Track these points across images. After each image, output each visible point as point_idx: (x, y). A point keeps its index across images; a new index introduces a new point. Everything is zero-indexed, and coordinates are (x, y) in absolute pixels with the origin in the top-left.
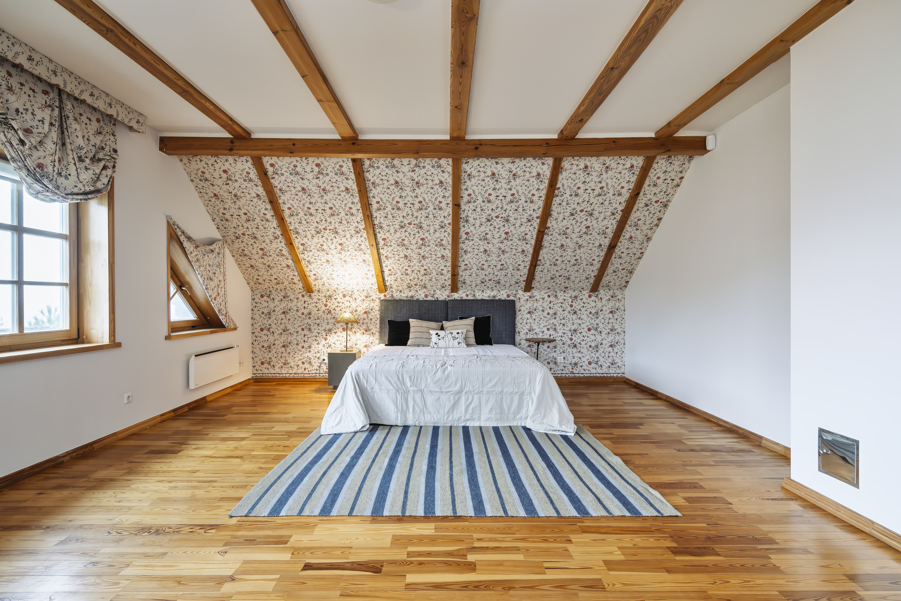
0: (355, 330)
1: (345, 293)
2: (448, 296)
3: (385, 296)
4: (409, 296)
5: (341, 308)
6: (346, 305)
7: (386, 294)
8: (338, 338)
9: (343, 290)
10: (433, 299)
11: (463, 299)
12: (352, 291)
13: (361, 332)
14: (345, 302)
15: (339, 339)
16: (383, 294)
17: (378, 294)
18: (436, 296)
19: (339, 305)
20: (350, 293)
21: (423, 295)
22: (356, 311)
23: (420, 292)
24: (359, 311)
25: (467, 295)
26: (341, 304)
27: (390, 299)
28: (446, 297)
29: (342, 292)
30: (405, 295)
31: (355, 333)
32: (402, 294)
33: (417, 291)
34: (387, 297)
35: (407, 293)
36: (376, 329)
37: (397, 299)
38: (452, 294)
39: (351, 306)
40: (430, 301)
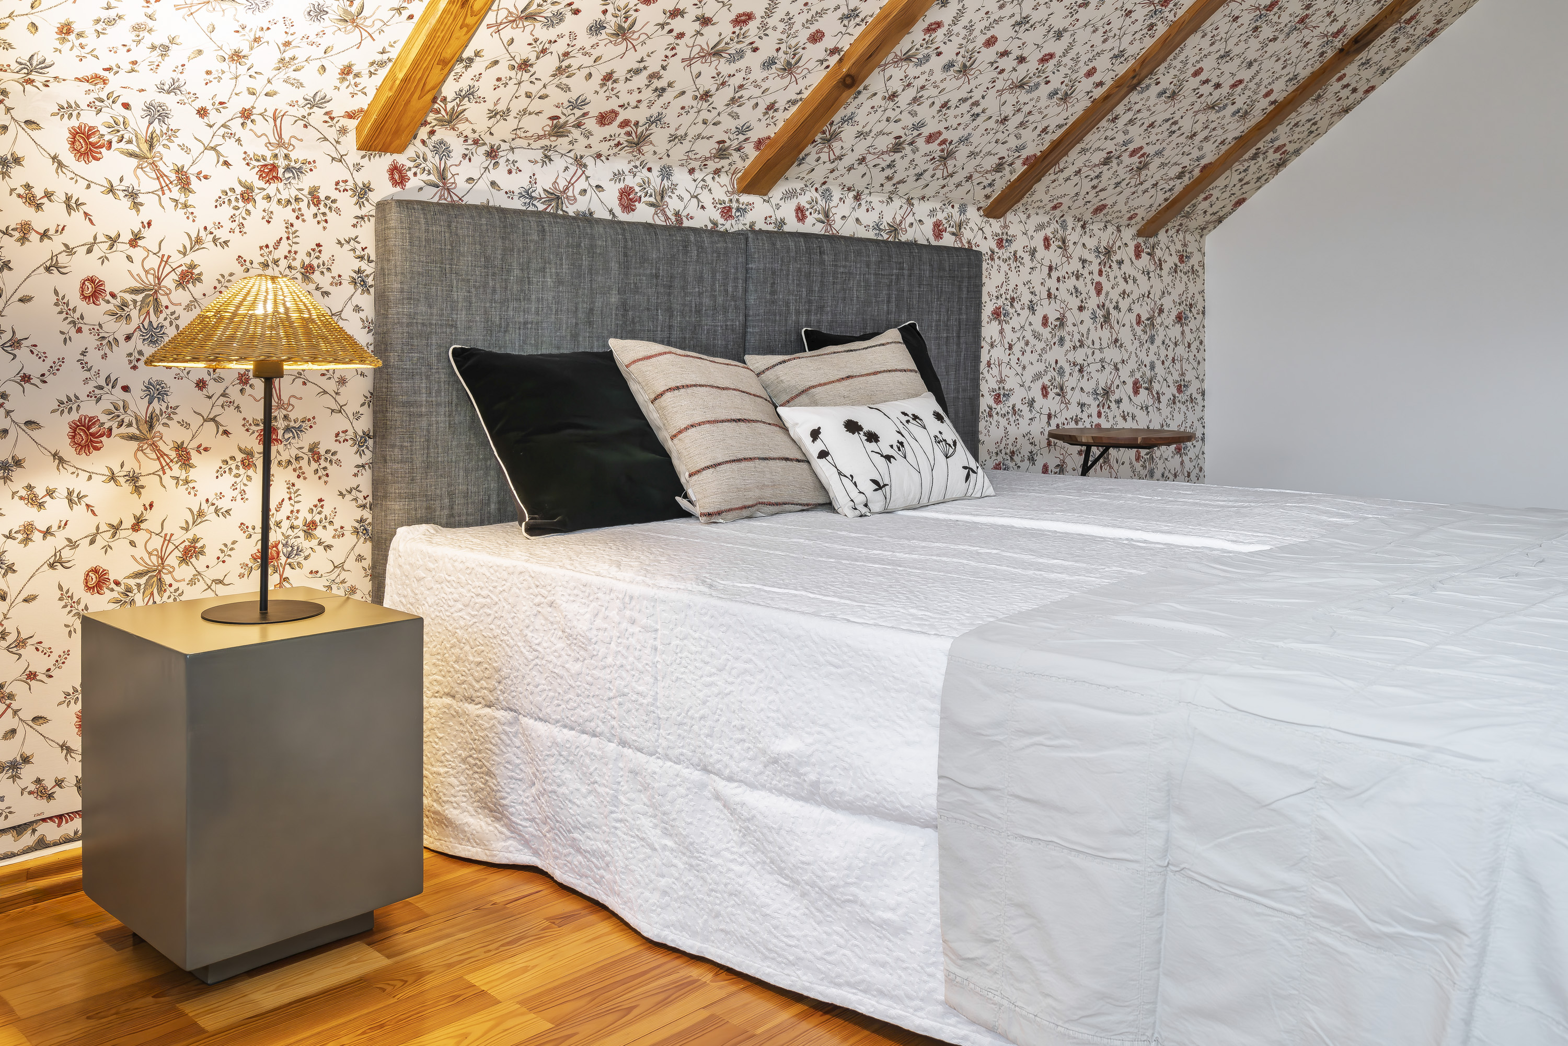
0: (182, 436)
1: (89, 118)
2: (727, 213)
3: (398, 175)
4: (539, 191)
5: (55, 245)
6: (104, 228)
7: (402, 159)
8: (29, 514)
9: (79, 94)
10: (659, 221)
11: (786, 229)
12: (157, 113)
13: (229, 448)
14: (95, 200)
15: (41, 520)
16: (387, 160)
17: (354, 156)
18: (673, 204)
19: (40, 221)
20: (138, 123)
21: (611, 196)
22: (188, 277)
23: (599, 172)
24: (209, 280)
25: (801, 213)
26: (53, 215)
27: (430, 195)
28: (717, 216)
29: (67, 110)
30: (518, 182)
31: (183, 456)
32: (499, 175)
33: (579, 162)
34: (414, 182)
35: (527, 169)
36: (340, 423)
37: (473, 199)
38: (745, 198)
39: (150, 240)
40: (648, 226)
